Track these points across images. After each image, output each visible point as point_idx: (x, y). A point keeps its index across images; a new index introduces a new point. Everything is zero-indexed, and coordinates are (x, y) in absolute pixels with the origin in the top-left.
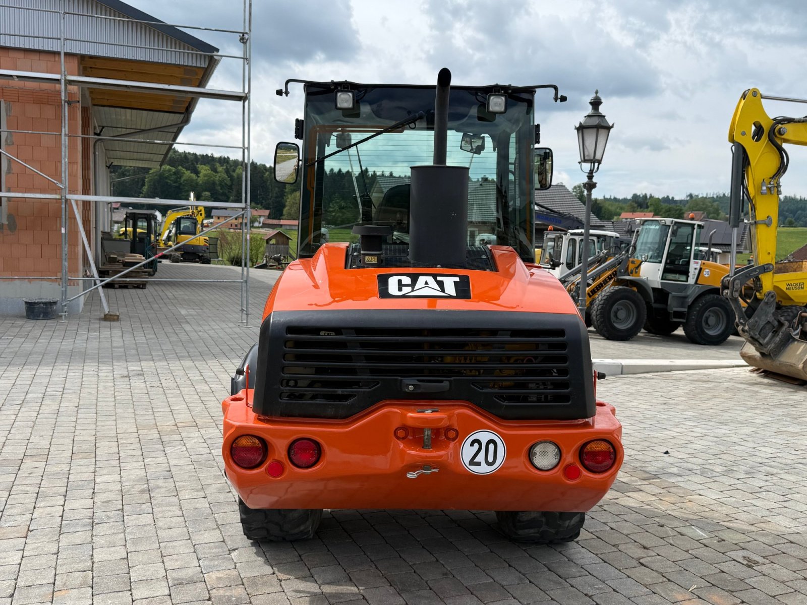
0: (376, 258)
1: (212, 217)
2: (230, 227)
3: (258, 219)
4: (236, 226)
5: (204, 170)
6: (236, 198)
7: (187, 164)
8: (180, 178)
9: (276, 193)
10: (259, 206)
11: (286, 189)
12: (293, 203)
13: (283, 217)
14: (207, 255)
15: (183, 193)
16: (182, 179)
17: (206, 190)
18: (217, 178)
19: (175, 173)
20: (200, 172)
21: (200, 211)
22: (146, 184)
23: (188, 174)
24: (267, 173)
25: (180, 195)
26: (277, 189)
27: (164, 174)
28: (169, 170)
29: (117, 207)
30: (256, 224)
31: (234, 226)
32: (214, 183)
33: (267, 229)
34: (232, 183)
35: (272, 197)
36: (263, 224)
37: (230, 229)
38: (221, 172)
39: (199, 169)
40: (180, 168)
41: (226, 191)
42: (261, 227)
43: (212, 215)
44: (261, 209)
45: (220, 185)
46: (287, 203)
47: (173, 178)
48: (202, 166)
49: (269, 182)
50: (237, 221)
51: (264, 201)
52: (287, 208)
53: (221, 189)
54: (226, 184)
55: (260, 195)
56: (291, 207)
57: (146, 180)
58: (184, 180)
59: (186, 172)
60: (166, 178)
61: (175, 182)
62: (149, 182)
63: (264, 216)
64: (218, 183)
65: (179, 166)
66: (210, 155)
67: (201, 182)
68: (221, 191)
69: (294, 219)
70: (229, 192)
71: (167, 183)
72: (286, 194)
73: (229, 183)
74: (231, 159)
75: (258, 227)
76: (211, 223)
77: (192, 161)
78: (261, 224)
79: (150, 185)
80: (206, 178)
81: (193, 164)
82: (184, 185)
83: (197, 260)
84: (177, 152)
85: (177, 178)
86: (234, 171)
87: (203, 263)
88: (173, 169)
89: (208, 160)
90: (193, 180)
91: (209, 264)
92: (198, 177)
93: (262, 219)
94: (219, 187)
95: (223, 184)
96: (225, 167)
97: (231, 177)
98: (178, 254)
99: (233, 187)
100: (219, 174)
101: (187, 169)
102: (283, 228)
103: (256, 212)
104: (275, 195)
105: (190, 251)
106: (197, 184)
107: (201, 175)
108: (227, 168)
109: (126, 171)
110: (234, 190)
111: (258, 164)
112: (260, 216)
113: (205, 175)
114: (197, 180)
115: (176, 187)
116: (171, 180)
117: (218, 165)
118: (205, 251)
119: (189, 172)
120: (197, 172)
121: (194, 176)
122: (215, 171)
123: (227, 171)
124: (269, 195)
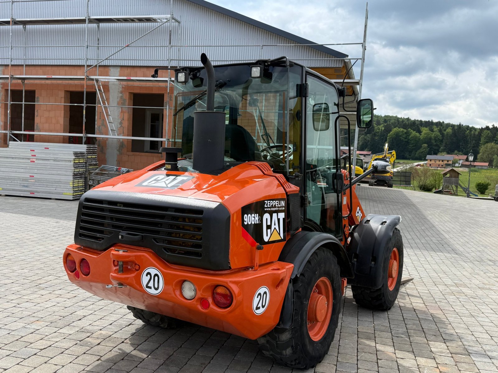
0: (170, 166)
1: (427, 160)
2: (438, 166)
3: (459, 162)
4: (442, 166)
5: (425, 130)
6: (445, 148)
7: (414, 127)
8: (409, 136)
9: (474, 144)
10: (461, 153)
11: (481, 141)
12: (485, 150)
13: (477, 160)
14: (391, 182)
15: (410, 145)
16: (410, 136)
17: (425, 143)
18: (433, 135)
19: (406, 133)
20: (422, 132)
21: (393, 155)
22: (387, 140)
23: (414, 133)
24: (468, 131)
25: (408, 146)
26: (474, 141)
27: (399, 134)
28: (403, 131)
29: (369, 154)
30: (457, 165)
31: (440, 166)
32: (430, 139)
33: (464, 168)
34: (443, 138)
35: (470, 147)
36: (462, 165)
37: (438, 168)
38: (436, 131)
39: (422, 130)
40: (409, 129)
41: (439, 144)
42: (460, 167)
43: (427, 158)
44: (461, 155)
45: (435, 139)
46: (481, 151)
47: (404, 136)
48: (424, 128)
49: (469, 137)
50: (443, 163)
51: (464, 150)
52: (480, 154)
53: (435, 142)
54: (439, 139)
55: (462, 145)
56: (483, 153)
57: (388, 138)
58: (412, 137)
59: (413, 132)
60: (400, 136)
61: (405, 139)
62: (389, 139)
63: (463, 159)
64: (433, 138)
65: (409, 128)
66: (430, 121)
67: (422, 138)
68: (435, 143)
69: (485, 162)
70: (440, 144)
71: (400, 139)
72: (480, 145)
73: (441, 138)
74: (445, 123)
75: (458, 167)
76: (426, 164)
77: (418, 125)
78: (460, 165)
79: (390, 141)
80: (426, 135)
81: (418, 127)
82: (411, 140)
83: (385, 185)
84: (410, 120)
85: (407, 136)
86: (445, 130)
87: (388, 187)
88: (405, 131)
89: (429, 124)
90: (417, 137)
91: (392, 187)
92: (421, 135)
93: (461, 162)
94: (434, 141)
95: (437, 139)
96: (439, 128)
97: (443, 134)
98: (373, 181)
99: (444, 140)
100: (435, 133)
101: (414, 130)
102: (476, 167)
103: (457, 157)
104: (472, 145)
105: (380, 179)
106: (419, 139)
107: (422, 134)
108: (440, 129)
109: (376, 133)
110: (444, 142)
111: (464, 125)
112: (460, 160)
113: (425, 134)
114: (419, 136)
115: (406, 141)
116: (403, 138)
117: (435, 126)
118: (390, 179)
119: (415, 132)
120: (420, 132)
121: (418, 134)
122: (432, 130)
123: (440, 131)
124: (468, 146)
